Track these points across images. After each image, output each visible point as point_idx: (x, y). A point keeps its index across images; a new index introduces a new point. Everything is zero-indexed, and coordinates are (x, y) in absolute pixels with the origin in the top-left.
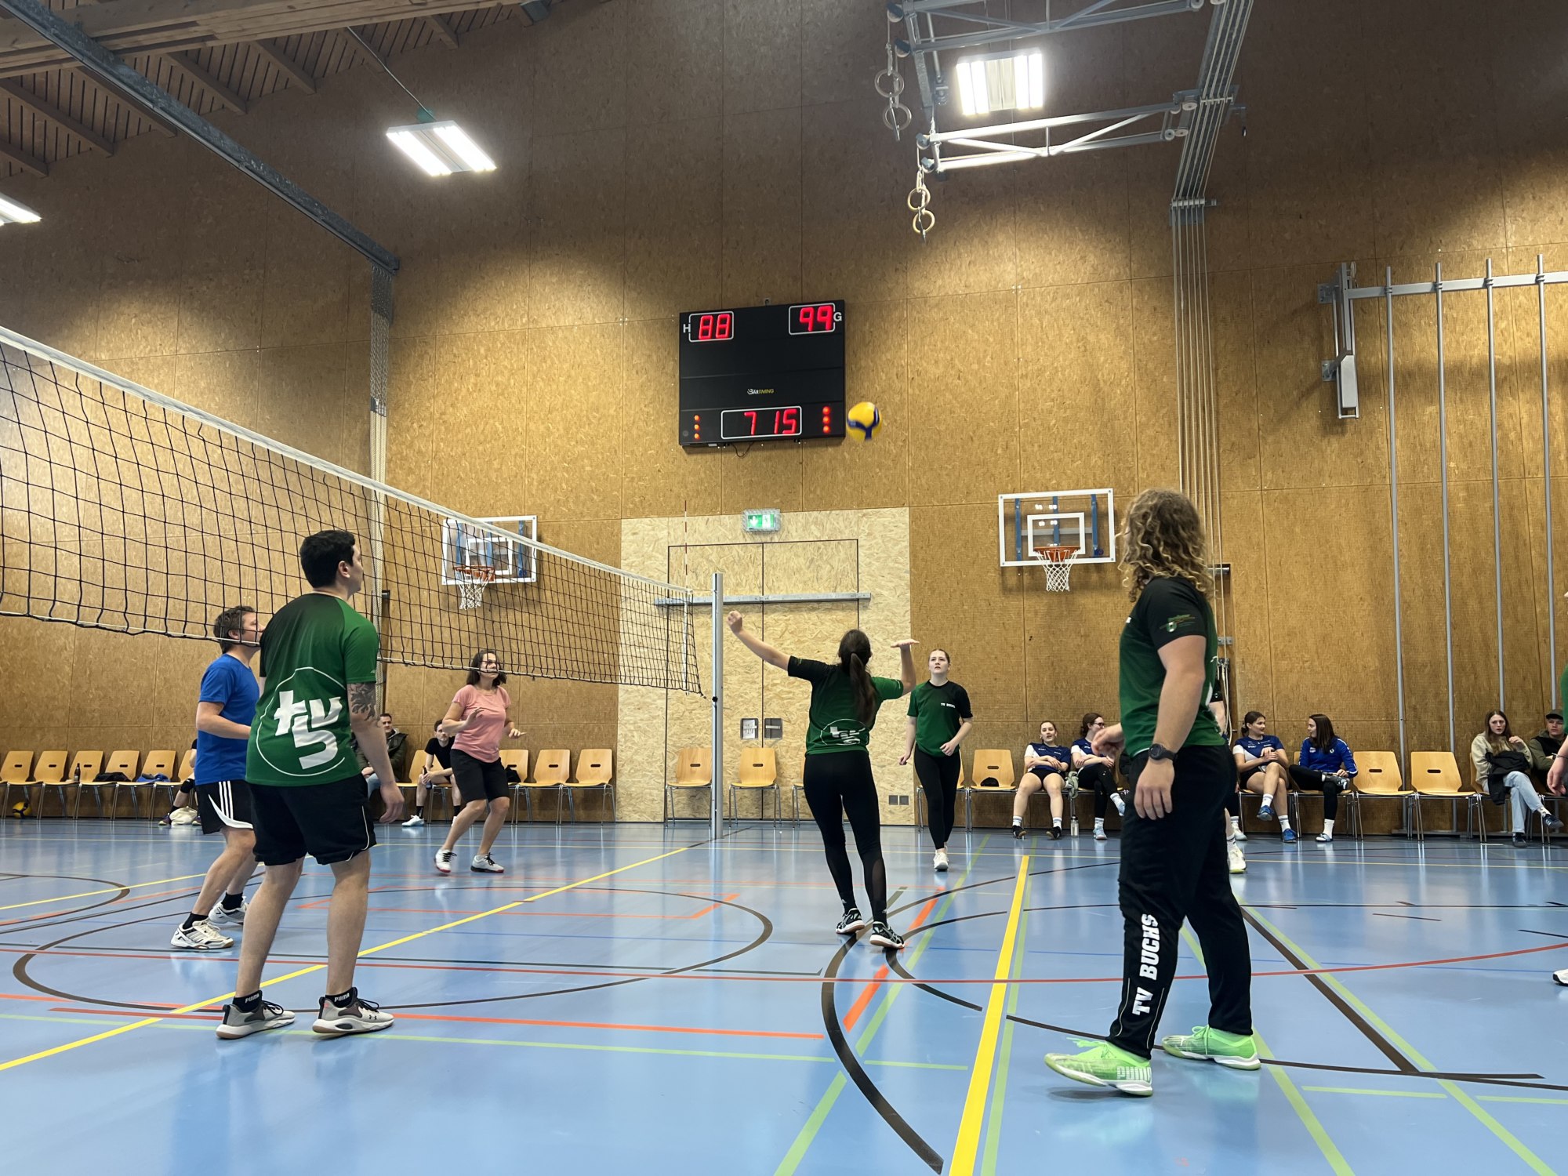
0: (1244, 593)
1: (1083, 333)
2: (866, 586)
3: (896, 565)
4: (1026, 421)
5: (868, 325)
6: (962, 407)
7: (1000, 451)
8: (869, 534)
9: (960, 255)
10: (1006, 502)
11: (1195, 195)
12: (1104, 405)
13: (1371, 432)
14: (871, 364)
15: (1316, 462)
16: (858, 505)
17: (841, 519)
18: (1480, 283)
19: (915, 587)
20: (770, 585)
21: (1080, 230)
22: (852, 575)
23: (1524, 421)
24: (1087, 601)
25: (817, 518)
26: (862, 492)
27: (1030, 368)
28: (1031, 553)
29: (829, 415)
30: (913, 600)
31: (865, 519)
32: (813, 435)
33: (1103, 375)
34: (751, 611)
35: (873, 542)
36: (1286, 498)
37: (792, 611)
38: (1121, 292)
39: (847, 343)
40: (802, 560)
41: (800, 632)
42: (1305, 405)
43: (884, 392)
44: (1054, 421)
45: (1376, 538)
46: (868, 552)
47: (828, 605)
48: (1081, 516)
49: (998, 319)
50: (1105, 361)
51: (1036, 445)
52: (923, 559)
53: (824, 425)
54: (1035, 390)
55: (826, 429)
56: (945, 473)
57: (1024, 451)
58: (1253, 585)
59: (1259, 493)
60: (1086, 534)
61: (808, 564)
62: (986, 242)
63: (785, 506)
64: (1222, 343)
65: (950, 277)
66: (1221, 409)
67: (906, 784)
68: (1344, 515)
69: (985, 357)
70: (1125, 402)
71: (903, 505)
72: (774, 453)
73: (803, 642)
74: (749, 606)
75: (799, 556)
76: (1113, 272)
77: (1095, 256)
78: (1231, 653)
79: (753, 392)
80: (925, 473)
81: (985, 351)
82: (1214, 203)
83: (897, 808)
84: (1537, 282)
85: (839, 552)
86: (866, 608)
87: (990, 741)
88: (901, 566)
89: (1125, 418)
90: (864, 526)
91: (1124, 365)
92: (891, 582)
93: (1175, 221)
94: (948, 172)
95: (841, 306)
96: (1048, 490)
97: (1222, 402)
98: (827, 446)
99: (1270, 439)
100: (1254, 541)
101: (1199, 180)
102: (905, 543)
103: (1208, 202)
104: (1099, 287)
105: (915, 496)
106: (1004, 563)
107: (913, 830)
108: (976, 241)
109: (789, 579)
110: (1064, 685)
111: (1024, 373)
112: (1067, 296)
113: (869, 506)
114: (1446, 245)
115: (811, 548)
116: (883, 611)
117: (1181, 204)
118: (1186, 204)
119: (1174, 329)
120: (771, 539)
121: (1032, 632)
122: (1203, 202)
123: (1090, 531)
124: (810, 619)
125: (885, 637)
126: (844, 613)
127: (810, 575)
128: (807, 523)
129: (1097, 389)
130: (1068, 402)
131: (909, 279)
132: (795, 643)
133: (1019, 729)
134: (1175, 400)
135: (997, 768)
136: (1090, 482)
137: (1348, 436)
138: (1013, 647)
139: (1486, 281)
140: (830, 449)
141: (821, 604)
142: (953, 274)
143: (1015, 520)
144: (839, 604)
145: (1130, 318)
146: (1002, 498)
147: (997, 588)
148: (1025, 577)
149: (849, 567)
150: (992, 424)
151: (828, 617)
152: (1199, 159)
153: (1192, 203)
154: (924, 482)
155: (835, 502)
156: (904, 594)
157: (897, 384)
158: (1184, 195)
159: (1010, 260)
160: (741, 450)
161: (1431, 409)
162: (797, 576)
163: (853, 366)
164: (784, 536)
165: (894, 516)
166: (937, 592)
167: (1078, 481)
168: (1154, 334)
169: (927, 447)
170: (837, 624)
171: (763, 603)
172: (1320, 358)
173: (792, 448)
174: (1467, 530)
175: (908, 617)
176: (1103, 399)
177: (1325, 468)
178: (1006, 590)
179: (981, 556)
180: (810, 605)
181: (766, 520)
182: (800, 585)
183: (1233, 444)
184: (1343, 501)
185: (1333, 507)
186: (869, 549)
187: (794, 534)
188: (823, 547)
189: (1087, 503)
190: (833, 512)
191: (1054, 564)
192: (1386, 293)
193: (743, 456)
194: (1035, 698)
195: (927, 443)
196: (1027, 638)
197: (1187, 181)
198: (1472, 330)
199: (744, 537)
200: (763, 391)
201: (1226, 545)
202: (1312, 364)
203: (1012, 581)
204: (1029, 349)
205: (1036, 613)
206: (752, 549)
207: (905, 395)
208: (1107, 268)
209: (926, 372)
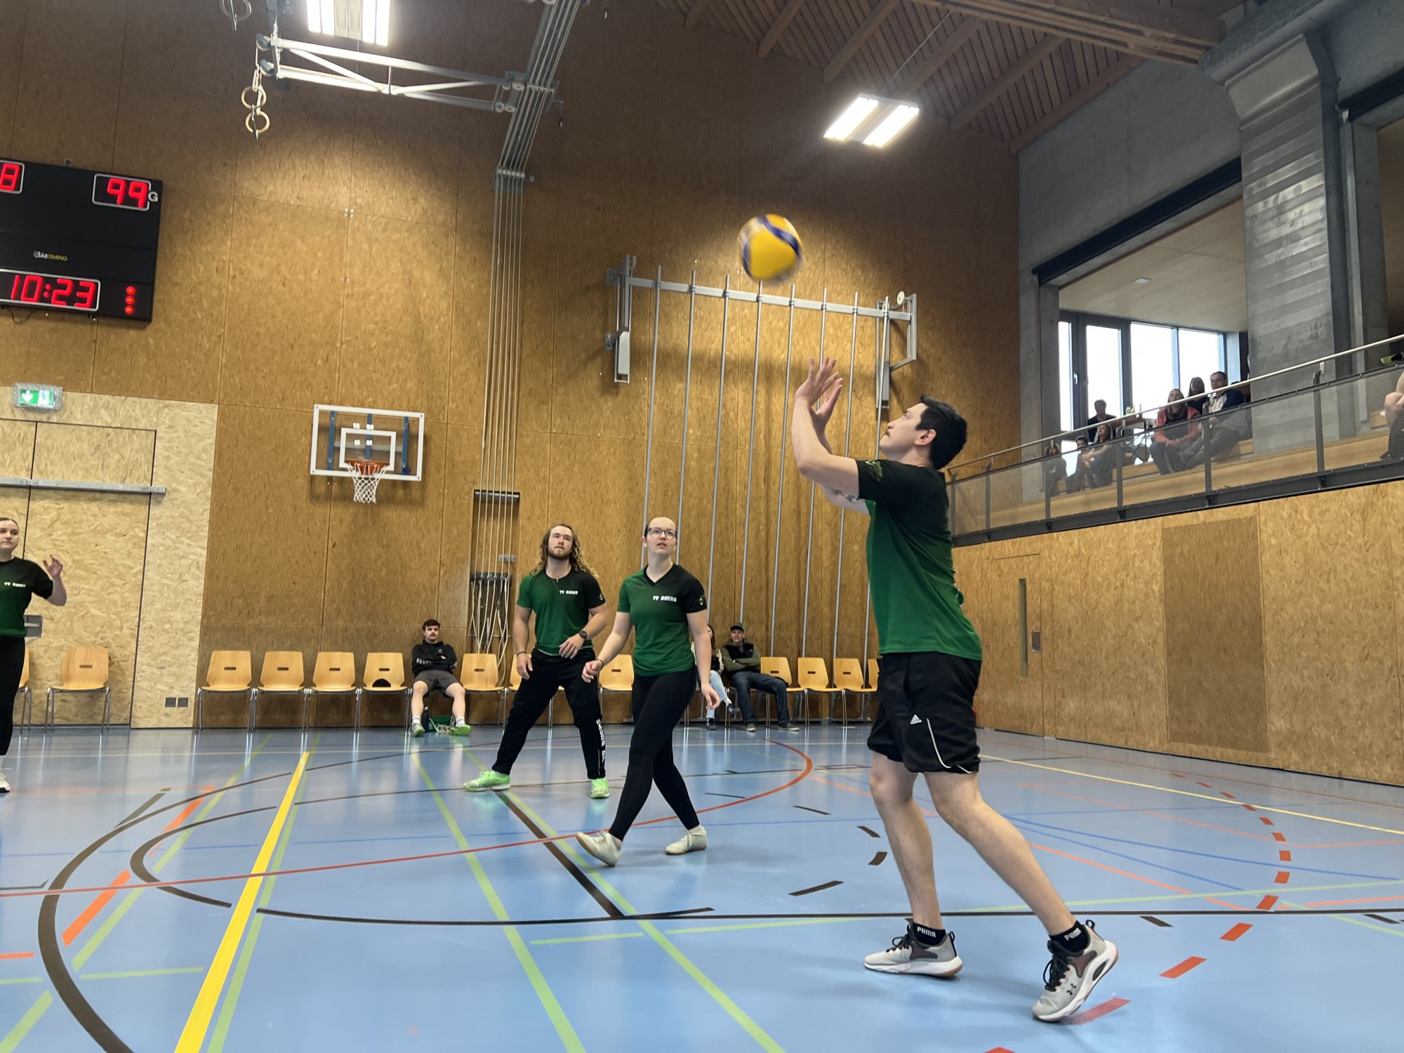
0: (529, 518)
1: (409, 267)
2: (161, 480)
3: (199, 462)
4: (349, 338)
5: (188, 211)
6: (284, 313)
7: (319, 362)
8: (170, 427)
9: (294, 167)
10: (322, 413)
11: (517, 167)
12: (423, 337)
13: (638, 397)
14: (189, 253)
15: (595, 415)
16: (160, 395)
17: (138, 406)
18: (720, 292)
19: (217, 485)
20: (42, 468)
21: (414, 173)
22: (146, 468)
23: (740, 405)
24: (392, 515)
25: (108, 403)
26: (166, 382)
27: (356, 289)
28: (342, 464)
29: (135, 297)
30: (214, 500)
31: (166, 410)
32: (112, 312)
33: (424, 309)
34: (14, 495)
35: (174, 435)
36: (570, 441)
37: (67, 499)
38: (447, 238)
39: (162, 225)
40: (85, 446)
41: (75, 523)
42: (590, 366)
43: (200, 283)
44: (373, 345)
45: (633, 482)
46: (166, 445)
47: (113, 497)
48: (393, 435)
49: (329, 236)
50: (427, 297)
51: (356, 363)
52: (229, 459)
53: (126, 305)
54: (359, 311)
55: (128, 310)
56: (260, 375)
57: (344, 366)
58: (538, 512)
59: (549, 435)
60: (396, 453)
61: (92, 450)
62: (323, 161)
63: (69, 384)
64: (529, 301)
65: (282, 185)
66: (524, 357)
67: (187, 686)
68: (612, 460)
69: (312, 270)
70: (442, 338)
71: (212, 402)
72: (61, 325)
73: (79, 534)
74: (12, 490)
75: (83, 441)
76: (441, 218)
77: (425, 199)
78: (514, 569)
79: (39, 255)
80: (239, 372)
81: (313, 264)
82: (532, 179)
83: (175, 711)
84: (758, 301)
85: (131, 441)
86: (159, 503)
87: (283, 644)
88: (203, 463)
89: (441, 352)
90: (166, 419)
91: (444, 305)
92: (191, 478)
93: (498, 186)
94: (287, 80)
95: (158, 186)
96: (363, 406)
97: (525, 353)
98: (128, 328)
99: (561, 391)
100: (541, 474)
101: (521, 155)
102: (211, 441)
103: (527, 177)
104: (426, 228)
105: (226, 394)
106: (314, 471)
107: (190, 732)
108: (312, 157)
109: (67, 464)
110: (362, 592)
111: (350, 292)
112: (398, 230)
113: (173, 398)
114: (701, 259)
115: (97, 433)
116: (179, 508)
117: (504, 172)
118: (509, 173)
119: (489, 281)
120: (48, 418)
121: (336, 540)
122: (523, 175)
123: (400, 449)
124: (89, 509)
125: (178, 534)
126: (132, 507)
127: (93, 463)
128: (96, 405)
129: (417, 321)
130: (390, 328)
131: (237, 177)
132: (69, 535)
133: (313, 632)
134: (486, 343)
135: (287, 669)
136: (404, 405)
137: (620, 397)
138: (315, 553)
139: (725, 293)
140: (132, 332)
141: (105, 495)
142: (285, 182)
143: (330, 430)
144: (127, 496)
145: (452, 263)
146: (318, 408)
147: (304, 494)
148: (334, 487)
149: (144, 458)
150: (314, 336)
151: (112, 509)
152: (523, 137)
153: (513, 174)
154: (237, 380)
155: (133, 388)
156: (204, 492)
157: (216, 279)
158: (508, 165)
159: (344, 183)
160: (18, 316)
161: (680, 386)
162: (78, 461)
163: (167, 251)
164: (65, 417)
165: (201, 412)
166: (241, 493)
167: (393, 402)
168: (472, 282)
169: (244, 347)
170: (122, 517)
171: (30, 488)
172: (605, 330)
173: (85, 323)
174: (697, 483)
175: (207, 515)
176: (423, 331)
177: (601, 421)
178: (314, 497)
179: (291, 461)
180: (91, 495)
181: (45, 398)
182: (81, 473)
183: (531, 390)
184: (612, 450)
185: (605, 453)
186: (169, 442)
187: (79, 416)
188: (112, 434)
189: (400, 424)
190: (129, 398)
191: (363, 476)
192: (656, 287)
193: (21, 323)
194: (332, 602)
195: (245, 342)
196: (331, 545)
197: (511, 154)
198: (712, 328)
199: (13, 412)
200: (53, 257)
201: (518, 476)
202: (598, 333)
203: (321, 489)
204: (356, 271)
205: (341, 522)
206: (24, 427)
207: (224, 291)
208: (435, 213)
209: (250, 273)
